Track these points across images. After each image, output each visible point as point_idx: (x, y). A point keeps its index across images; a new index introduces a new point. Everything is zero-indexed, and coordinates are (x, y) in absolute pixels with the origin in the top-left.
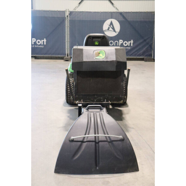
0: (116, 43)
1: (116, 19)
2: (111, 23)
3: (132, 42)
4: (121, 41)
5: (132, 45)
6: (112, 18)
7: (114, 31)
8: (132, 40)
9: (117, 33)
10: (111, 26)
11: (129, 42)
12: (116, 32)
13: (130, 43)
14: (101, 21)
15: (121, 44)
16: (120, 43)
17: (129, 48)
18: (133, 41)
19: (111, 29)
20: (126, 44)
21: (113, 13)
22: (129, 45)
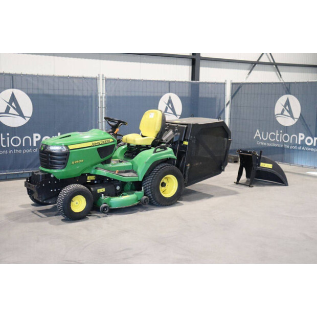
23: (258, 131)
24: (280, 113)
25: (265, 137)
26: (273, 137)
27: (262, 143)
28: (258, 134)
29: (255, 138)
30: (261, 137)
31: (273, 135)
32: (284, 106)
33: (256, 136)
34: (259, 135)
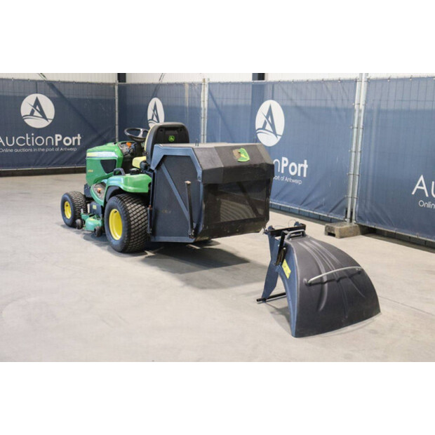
0: (50, 140)
1: (45, 94)
2: (37, 103)
3: (79, 137)
4: (58, 137)
5: (79, 144)
6: (37, 93)
7: (44, 117)
8: (79, 135)
9: (50, 121)
10: (37, 108)
11: (74, 138)
12: (47, 120)
13: (76, 140)
14: (15, 97)
15: (59, 142)
16: (57, 140)
17: (75, 150)
18: (81, 136)
19: (36, 113)
20: (67, 141)
21: (38, 83)
22: (74, 144)
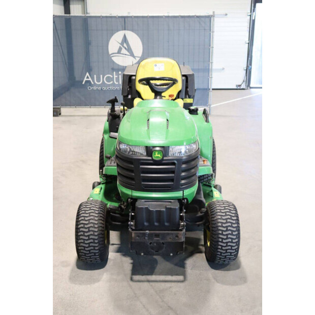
23: (87, 74)
24: (116, 52)
25: (99, 81)
26: (109, 79)
27: (95, 88)
28: (88, 78)
29: (83, 83)
30: (93, 81)
31: (108, 77)
32: (121, 44)
33: (86, 81)
34: (90, 79)
